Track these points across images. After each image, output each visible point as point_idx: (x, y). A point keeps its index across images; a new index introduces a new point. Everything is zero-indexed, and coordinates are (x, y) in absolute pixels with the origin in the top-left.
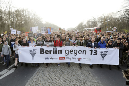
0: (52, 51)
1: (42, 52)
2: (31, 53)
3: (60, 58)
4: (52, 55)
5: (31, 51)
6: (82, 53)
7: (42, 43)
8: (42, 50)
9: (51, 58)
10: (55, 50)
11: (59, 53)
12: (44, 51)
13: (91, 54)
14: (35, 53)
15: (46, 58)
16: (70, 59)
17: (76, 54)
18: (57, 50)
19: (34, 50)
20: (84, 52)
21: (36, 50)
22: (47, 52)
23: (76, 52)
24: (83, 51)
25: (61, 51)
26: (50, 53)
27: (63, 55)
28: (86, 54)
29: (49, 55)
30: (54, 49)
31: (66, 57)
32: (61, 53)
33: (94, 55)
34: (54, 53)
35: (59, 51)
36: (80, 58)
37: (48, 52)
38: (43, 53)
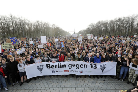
0: (57, 66)
1: (48, 67)
2: (38, 69)
3: (64, 71)
4: (57, 69)
5: (38, 67)
6: (83, 67)
7: (47, 59)
8: (48, 65)
9: (57, 71)
10: (60, 65)
11: (63, 67)
12: (50, 66)
13: (92, 67)
14: (42, 68)
15: (52, 72)
16: (73, 72)
17: (78, 68)
18: (62, 65)
19: (41, 66)
20: (86, 66)
21: (43, 65)
22: (52, 67)
23: (78, 66)
24: (84, 65)
25: (65, 65)
26: (56, 68)
27: (67, 68)
28: (87, 67)
29: (55, 69)
30: (58, 64)
31: (69, 70)
32: (65, 67)
33: (94, 68)
34: (59, 67)
35: (63, 65)
36: (82, 71)
37: (54, 66)
38: (50, 68)
